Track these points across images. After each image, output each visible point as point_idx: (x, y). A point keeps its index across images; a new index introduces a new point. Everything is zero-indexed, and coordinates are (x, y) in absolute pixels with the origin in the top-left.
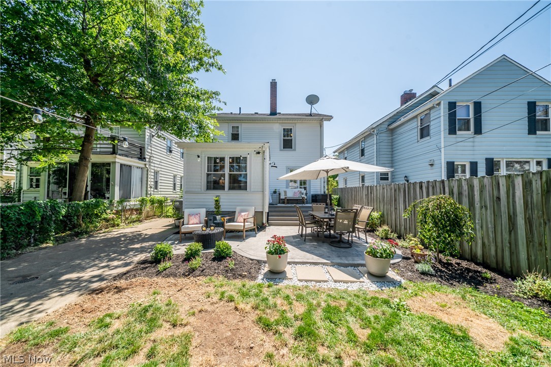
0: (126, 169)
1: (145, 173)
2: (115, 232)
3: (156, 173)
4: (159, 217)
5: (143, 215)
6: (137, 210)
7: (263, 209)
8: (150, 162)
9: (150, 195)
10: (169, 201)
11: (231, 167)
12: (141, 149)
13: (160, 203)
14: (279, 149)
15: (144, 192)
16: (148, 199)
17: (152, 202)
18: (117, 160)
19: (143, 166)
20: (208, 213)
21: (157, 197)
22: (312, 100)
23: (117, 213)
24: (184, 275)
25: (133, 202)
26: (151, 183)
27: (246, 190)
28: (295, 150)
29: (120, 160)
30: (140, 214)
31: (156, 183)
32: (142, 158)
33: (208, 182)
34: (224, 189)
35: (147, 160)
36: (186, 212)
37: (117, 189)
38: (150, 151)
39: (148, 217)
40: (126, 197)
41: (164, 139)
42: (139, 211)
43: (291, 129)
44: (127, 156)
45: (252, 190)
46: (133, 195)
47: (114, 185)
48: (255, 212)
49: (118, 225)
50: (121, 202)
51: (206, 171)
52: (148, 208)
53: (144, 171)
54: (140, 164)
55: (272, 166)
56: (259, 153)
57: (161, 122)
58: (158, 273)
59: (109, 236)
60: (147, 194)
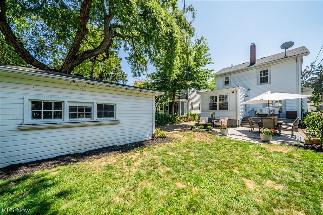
0: (183, 103)
1: (188, 104)
2: (181, 124)
3: (192, 103)
4: (193, 121)
5: (188, 120)
6: (186, 118)
7: (237, 118)
8: (190, 99)
9: (190, 112)
10: (197, 115)
11: (220, 100)
12: (187, 95)
13: (194, 115)
14: (256, 85)
15: (188, 111)
16: (190, 113)
17: (191, 115)
18: (180, 100)
19: (187, 101)
20: (209, 119)
21: (193, 113)
22: (287, 45)
23: (181, 118)
24: (198, 132)
25: (185, 115)
26: (190, 108)
27: (227, 109)
28: (270, 83)
29: (181, 100)
30: (187, 119)
31: (192, 107)
32: (187, 98)
33: (210, 106)
34: (217, 109)
35: (189, 99)
36: (201, 118)
37: (180, 110)
38: (189, 95)
39: (190, 121)
40: (183, 113)
41: (194, 92)
42: (187, 118)
43: (267, 71)
44: (183, 99)
45: (230, 110)
46: (185, 113)
47: (179, 109)
48: (228, 119)
49: (181, 122)
50: (182, 115)
51: (209, 103)
52: (189, 117)
53: (188, 103)
54: (186, 100)
55: (245, 97)
56: (234, 92)
57: (193, 85)
58: (192, 131)
59: (180, 124)
60: (189, 112)
